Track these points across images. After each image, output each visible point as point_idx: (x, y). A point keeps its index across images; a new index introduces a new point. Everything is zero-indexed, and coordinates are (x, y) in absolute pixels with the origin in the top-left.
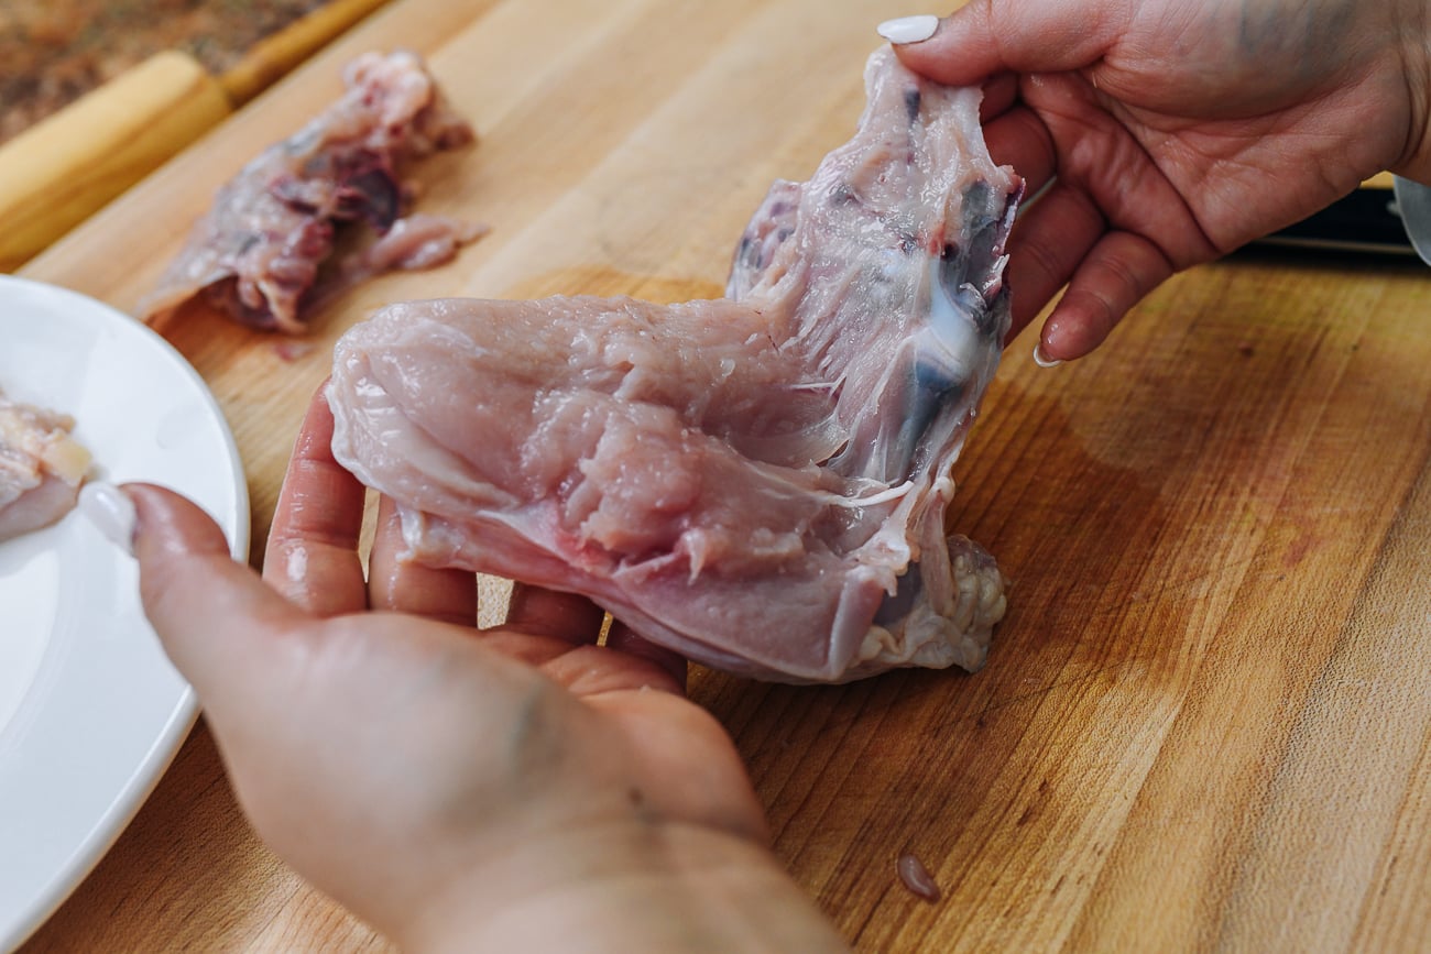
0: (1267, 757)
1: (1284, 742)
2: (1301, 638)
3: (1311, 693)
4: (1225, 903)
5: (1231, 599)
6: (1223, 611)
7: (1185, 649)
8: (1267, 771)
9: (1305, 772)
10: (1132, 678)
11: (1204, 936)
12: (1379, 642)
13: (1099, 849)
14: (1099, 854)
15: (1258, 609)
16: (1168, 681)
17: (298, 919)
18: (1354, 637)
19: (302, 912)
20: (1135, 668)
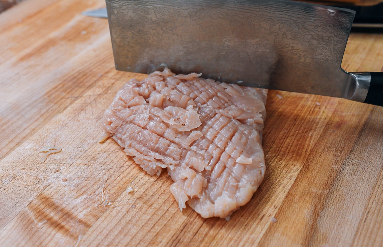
0: (329, 182)
1: (334, 178)
2: (340, 148)
3: (343, 164)
4: (315, 224)
5: (319, 137)
6: (316, 140)
7: (304, 150)
8: (329, 186)
9: (340, 186)
10: (288, 158)
11: (308, 233)
12: (364, 150)
13: (276, 207)
14: (276, 208)
15: (327, 140)
16: (299, 159)
17: (19, 221)
18: (356, 149)
19: (20, 219)
20: (289, 155)
